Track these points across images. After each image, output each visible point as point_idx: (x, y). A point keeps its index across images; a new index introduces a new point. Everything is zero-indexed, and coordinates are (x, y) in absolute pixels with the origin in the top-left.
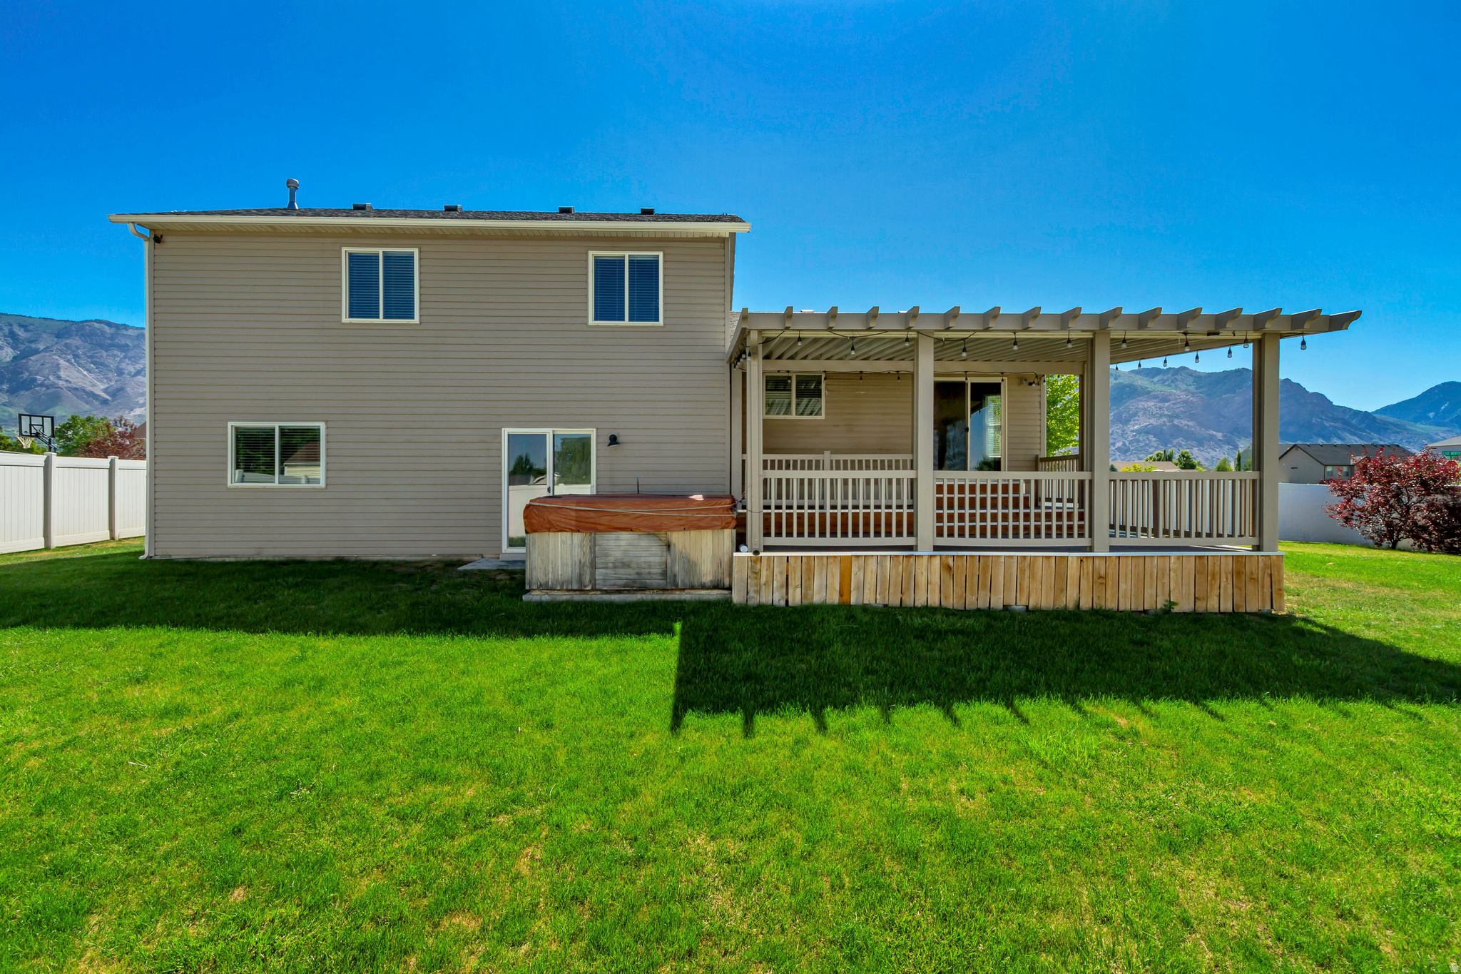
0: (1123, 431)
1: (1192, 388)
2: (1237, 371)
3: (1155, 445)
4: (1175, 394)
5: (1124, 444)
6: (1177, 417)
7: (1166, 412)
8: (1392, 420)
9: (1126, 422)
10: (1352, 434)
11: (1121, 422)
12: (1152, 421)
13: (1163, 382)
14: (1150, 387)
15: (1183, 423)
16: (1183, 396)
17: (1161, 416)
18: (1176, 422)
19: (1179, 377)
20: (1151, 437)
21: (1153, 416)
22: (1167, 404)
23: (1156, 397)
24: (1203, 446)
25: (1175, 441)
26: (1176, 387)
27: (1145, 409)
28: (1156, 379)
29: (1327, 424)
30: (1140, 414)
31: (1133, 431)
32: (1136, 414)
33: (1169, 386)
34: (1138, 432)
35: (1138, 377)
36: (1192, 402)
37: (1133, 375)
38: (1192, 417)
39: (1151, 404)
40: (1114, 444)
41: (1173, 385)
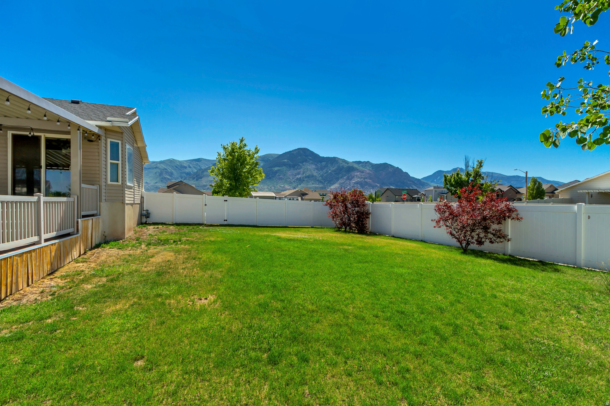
0: (350, 183)
1: (371, 169)
2: (384, 163)
3: (360, 188)
4: (366, 171)
5: (350, 187)
6: (366, 178)
7: (363, 177)
8: (425, 182)
9: (351, 180)
10: (415, 186)
11: (349, 180)
12: (359, 180)
13: (362, 166)
14: (358, 168)
15: (368, 180)
16: (368, 171)
17: (362, 178)
18: (366, 180)
19: (367, 165)
20: (358, 185)
21: (359, 178)
22: (363, 174)
23: (360, 171)
24: (374, 189)
25: (366, 187)
26: (366, 168)
27: (356, 175)
28: (360, 165)
29: (408, 182)
30: (355, 177)
31: (353, 183)
32: (354, 177)
33: (364, 167)
34: (355, 183)
35: (354, 164)
36: (371, 174)
37: (353, 163)
38: (371, 179)
39: (358, 174)
40: (347, 187)
41: (365, 167)
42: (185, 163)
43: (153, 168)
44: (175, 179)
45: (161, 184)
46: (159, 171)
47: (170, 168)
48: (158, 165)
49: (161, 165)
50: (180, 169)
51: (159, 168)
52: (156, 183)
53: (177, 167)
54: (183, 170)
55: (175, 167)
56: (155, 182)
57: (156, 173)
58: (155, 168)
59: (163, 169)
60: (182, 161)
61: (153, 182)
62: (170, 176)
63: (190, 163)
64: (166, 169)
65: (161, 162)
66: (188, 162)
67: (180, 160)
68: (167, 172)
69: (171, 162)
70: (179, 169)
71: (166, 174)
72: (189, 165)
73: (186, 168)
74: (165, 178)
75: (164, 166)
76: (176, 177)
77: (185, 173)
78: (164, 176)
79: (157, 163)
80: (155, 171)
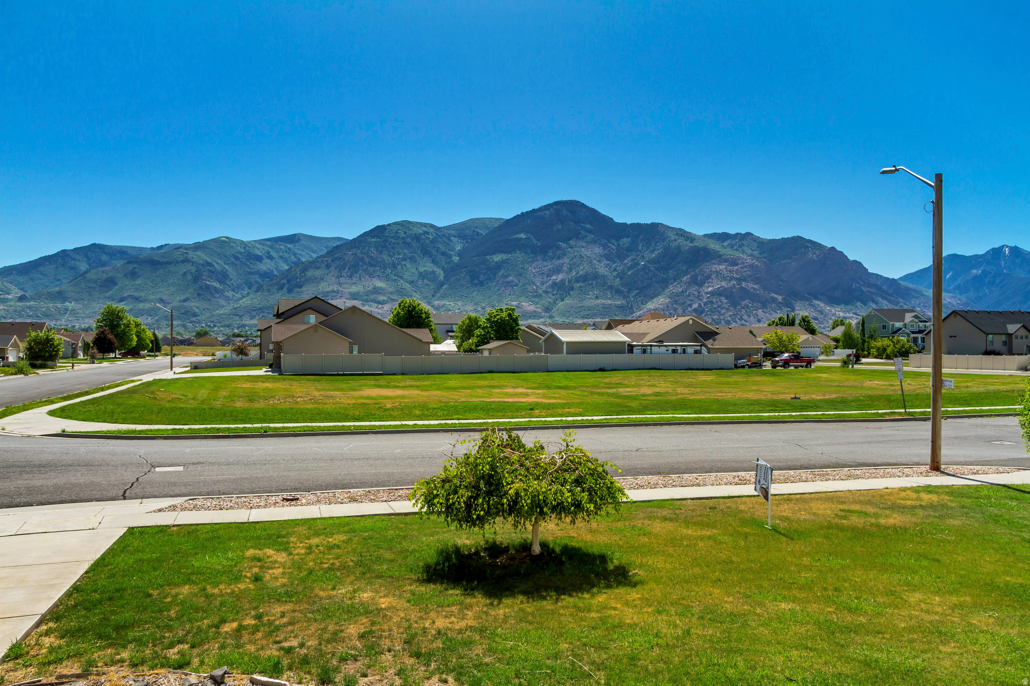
0: (699, 293)
1: (756, 253)
2: (793, 238)
3: (726, 306)
4: (742, 259)
5: (700, 305)
6: (745, 280)
7: (735, 276)
8: (911, 286)
9: (701, 284)
10: (884, 298)
11: (697, 284)
12: (723, 284)
13: (731, 246)
14: (722, 251)
15: (750, 286)
16: (749, 261)
17: (732, 278)
18: (744, 284)
19: (745, 242)
20: (723, 299)
21: (724, 278)
22: (736, 268)
23: (726, 261)
24: (766, 308)
25: (743, 303)
26: (743, 252)
27: (717, 272)
28: (726, 244)
29: (864, 289)
30: (713, 276)
31: (707, 293)
32: (709, 277)
33: (737, 250)
34: (712, 294)
35: (710, 241)
36: (757, 266)
37: (706, 239)
38: (757, 280)
39: (722, 267)
40: (690, 306)
41: (740, 249)
42: (257, 245)
43: (177, 262)
44: (233, 290)
45: (198, 304)
46: (193, 269)
47: (220, 261)
48: (191, 255)
49: (198, 253)
50: (245, 264)
51: (193, 263)
52: (185, 301)
53: (236, 258)
54: (252, 266)
55: (233, 260)
56: (183, 298)
57: (185, 274)
58: (183, 262)
59: (203, 265)
60: (249, 242)
61: (178, 298)
62: (221, 282)
63: (271, 247)
64: (209, 264)
65: (198, 246)
66: (266, 245)
67: (245, 239)
68: (213, 273)
69: (222, 244)
70: (242, 262)
71: (210, 277)
72: (268, 253)
73: (259, 259)
74: (208, 287)
75: (203, 256)
76: (235, 284)
77: (258, 273)
78: (206, 284)
79: (186, 249)
80: (184, 268)
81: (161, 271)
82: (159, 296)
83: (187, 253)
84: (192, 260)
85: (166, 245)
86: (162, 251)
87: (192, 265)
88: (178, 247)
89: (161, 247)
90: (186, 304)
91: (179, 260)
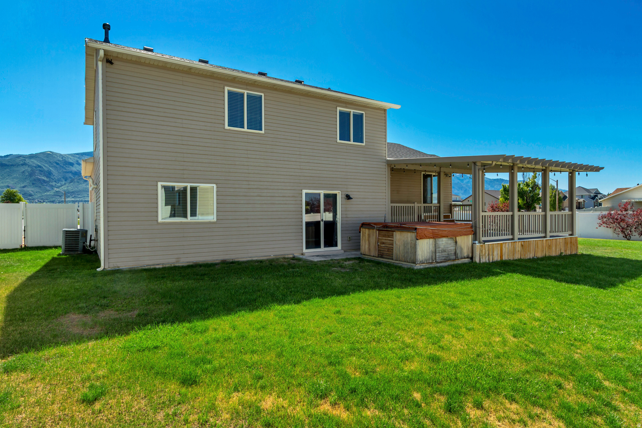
42: (70, 157)
43: (18, 165)
44: (55, 182)
45: (33, 189)
46: (29, 169)
47: (46, 165)
48: (27, 161)
49: (32, 160)
50: (63, 167)
51: (29, 166)
52: (24, 187)
53: (57, 164)
54: (67, 168)
55: (55, 164)
56: (23, 185)
57: (23, 172)
58: (22, 165)
59: (35, 167)
60: (65, 155)
61: (19, 185)
62: (47, 177)
63: (79, 158)
64: (40, 167)
65: (32, 156)
66: (76, 157)
67: (62, 153)
68: (42, 172)
69: (48, 156)
70: (61, 166)
71: (40, 174)
72: (77, 161)
73: (72, 164)
74: (39, 180)
75: (35, 162)
76: (56, 178)
77: (71, 172)
78: (37, 177)
79: (24, 158)
80: (22, 169)
81: (8, 170)
82: (6, 184)
83: (25, 160)
84: (29, 164)
85: (10, 155)
86: (8, 158)
87: (29, 167)
88: (19, 156)
89: (7, 156)
90: (25, 189)
91: (19, 164)
